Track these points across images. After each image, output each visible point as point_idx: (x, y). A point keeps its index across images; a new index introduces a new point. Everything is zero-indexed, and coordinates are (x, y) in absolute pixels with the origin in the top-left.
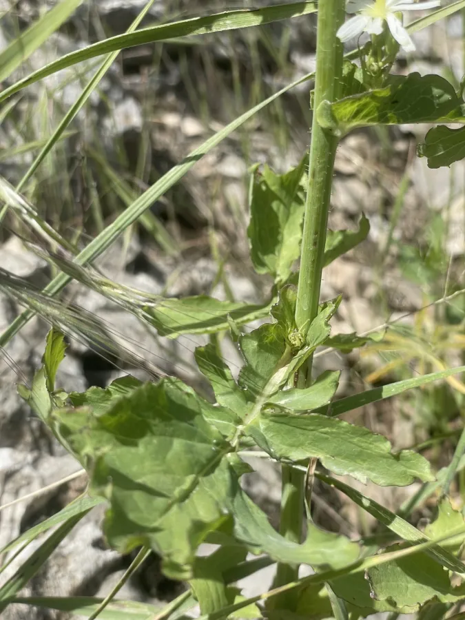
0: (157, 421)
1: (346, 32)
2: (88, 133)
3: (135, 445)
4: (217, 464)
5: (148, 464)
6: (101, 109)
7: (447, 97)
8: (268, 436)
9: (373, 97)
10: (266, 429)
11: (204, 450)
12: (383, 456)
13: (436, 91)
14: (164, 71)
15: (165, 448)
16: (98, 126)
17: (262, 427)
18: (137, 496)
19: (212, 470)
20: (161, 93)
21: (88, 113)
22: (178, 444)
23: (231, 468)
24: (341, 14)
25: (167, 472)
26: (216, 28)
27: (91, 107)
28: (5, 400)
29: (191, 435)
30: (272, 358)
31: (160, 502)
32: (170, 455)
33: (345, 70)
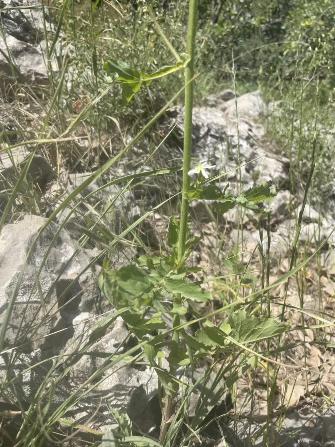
0: (133, 275)
1: (191, 173)
2: (122, 214)
3: (126, 281)
4: (150, 291)
5: (130, 287)
6: (128, 208)
7: (219, 192)
8: (166, 286)
9: (198, 191)
10: (166, 284)
11: (146, 286)
12: (199, 293)
13: (216, 191)
14: (149, 198)
15: (135, 284)
16: (126, 214)
17: (164, 284)
18: (126, 294)
19: (148, 292)
20: (148, 205)
21: (123, 209)
22: (139, 283)
23: (154, 293)
24: (189, 169)
25: (135, 290)
26: (157, 174)
27: (124, 207)
28: (88, 296)
29: (143, 281)
30: (170, 267)
31: (132, 297)
32: (136, 285)
33: (191, 185)
